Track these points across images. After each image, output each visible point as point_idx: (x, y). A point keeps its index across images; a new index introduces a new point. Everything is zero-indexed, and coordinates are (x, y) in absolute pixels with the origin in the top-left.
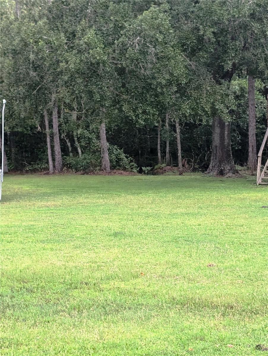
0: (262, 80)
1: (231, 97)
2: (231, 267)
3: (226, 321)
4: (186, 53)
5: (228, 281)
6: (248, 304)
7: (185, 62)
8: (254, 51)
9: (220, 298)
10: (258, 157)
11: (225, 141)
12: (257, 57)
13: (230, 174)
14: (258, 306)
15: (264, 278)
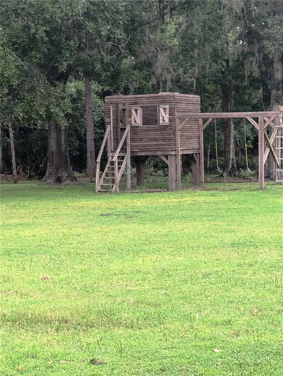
0: (99, 83)
1: (67, 100)
2: (67, 279)
3: (60, 336)
4: (17, 53)
5: (63, 294)
6: (84, 317)
7: (16, 62)
8: (90, 52)
9: (54, 312)
10: (96, 163)
11: (62, 147)
12: (92, 58)
13: (68, 182)
14: (93, 318)
15: (101, 289)
